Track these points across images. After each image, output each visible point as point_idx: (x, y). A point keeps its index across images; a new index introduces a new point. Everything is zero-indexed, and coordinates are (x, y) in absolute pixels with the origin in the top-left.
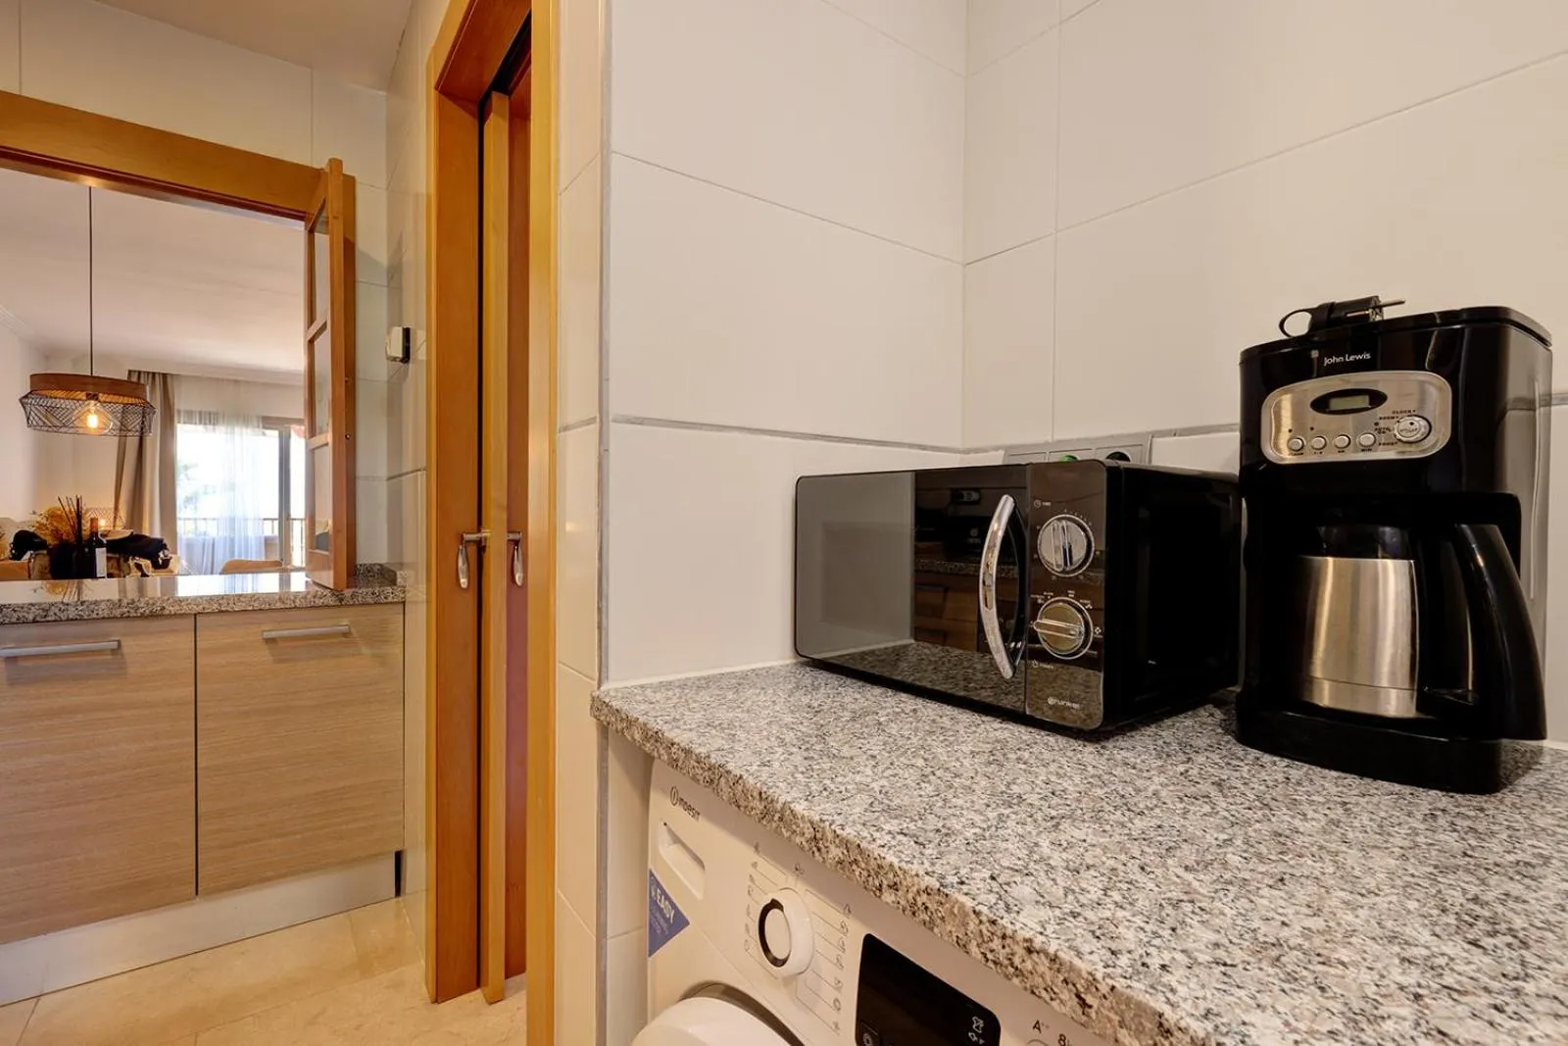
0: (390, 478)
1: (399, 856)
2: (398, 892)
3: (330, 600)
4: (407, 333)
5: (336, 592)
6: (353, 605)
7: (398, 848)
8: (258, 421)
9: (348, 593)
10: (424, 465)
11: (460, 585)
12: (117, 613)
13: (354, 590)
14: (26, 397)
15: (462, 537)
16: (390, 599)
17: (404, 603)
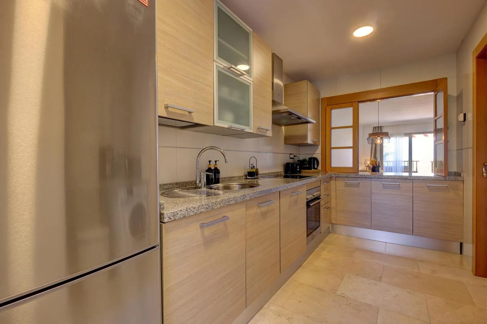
0: (457, 150)
1: (461, 244)
2: (461, 253)
3: (443, 179)
4: (465, 115)
5: (445, 177)
6: (449, 180)
7: (461, 242)
8: (403, 135)
9: (447, 177)
10: (472, 146)
11: (483, 176)
12: (399, 178)
13: (449, 177)
14: (368, 138)
15: (484, 164)
16: (459, 180)
17: (463, 181)
